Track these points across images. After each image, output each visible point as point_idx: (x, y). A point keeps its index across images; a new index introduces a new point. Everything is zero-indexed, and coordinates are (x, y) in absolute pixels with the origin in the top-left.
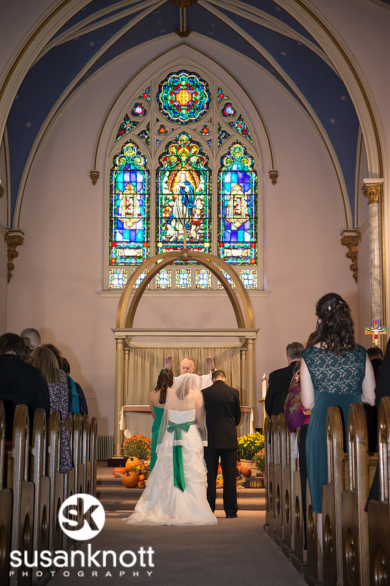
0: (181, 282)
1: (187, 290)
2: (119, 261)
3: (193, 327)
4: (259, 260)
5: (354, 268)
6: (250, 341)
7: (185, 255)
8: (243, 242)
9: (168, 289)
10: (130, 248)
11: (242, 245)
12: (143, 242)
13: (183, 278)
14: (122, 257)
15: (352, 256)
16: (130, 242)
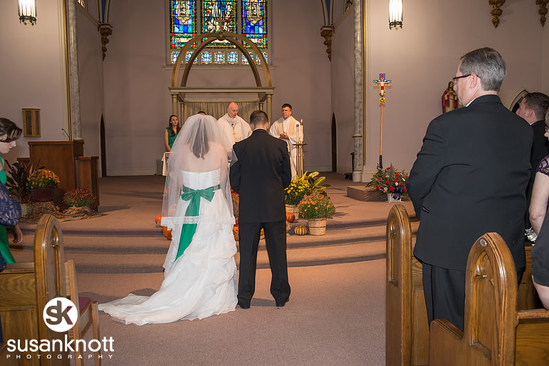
0: (218, 60)
1: (221, 65)
2: (176, 45)
3: (228, 86)
4: (268, 46)
5: (329, 52)
6: (269, 96)
7: (221, 36)
8: (258, 34)
9: (209, 64)
10: (184, 37)
11: (257, 36)
12: (193, 33)
13: (220, 58)
14: (178, 43)
15: (328, 44)
16: (184, 33)
